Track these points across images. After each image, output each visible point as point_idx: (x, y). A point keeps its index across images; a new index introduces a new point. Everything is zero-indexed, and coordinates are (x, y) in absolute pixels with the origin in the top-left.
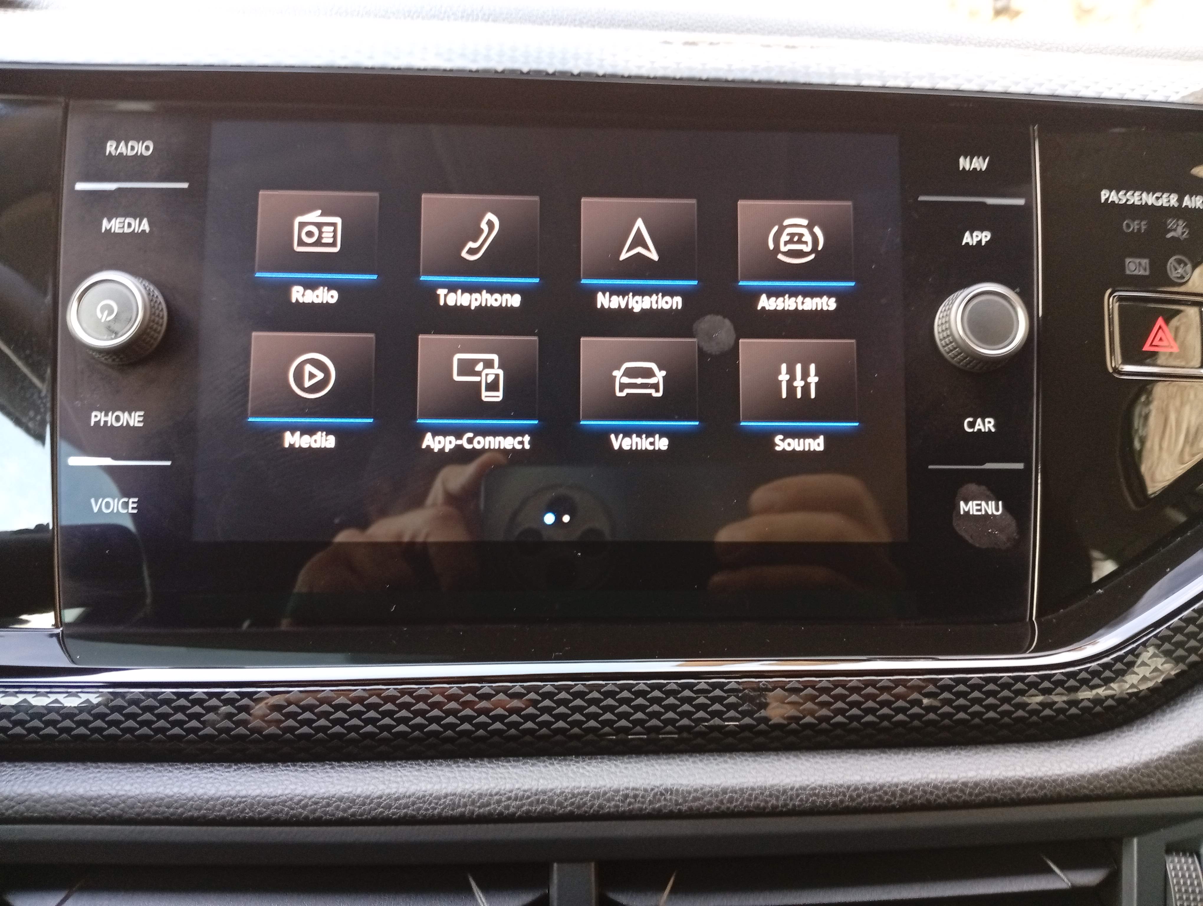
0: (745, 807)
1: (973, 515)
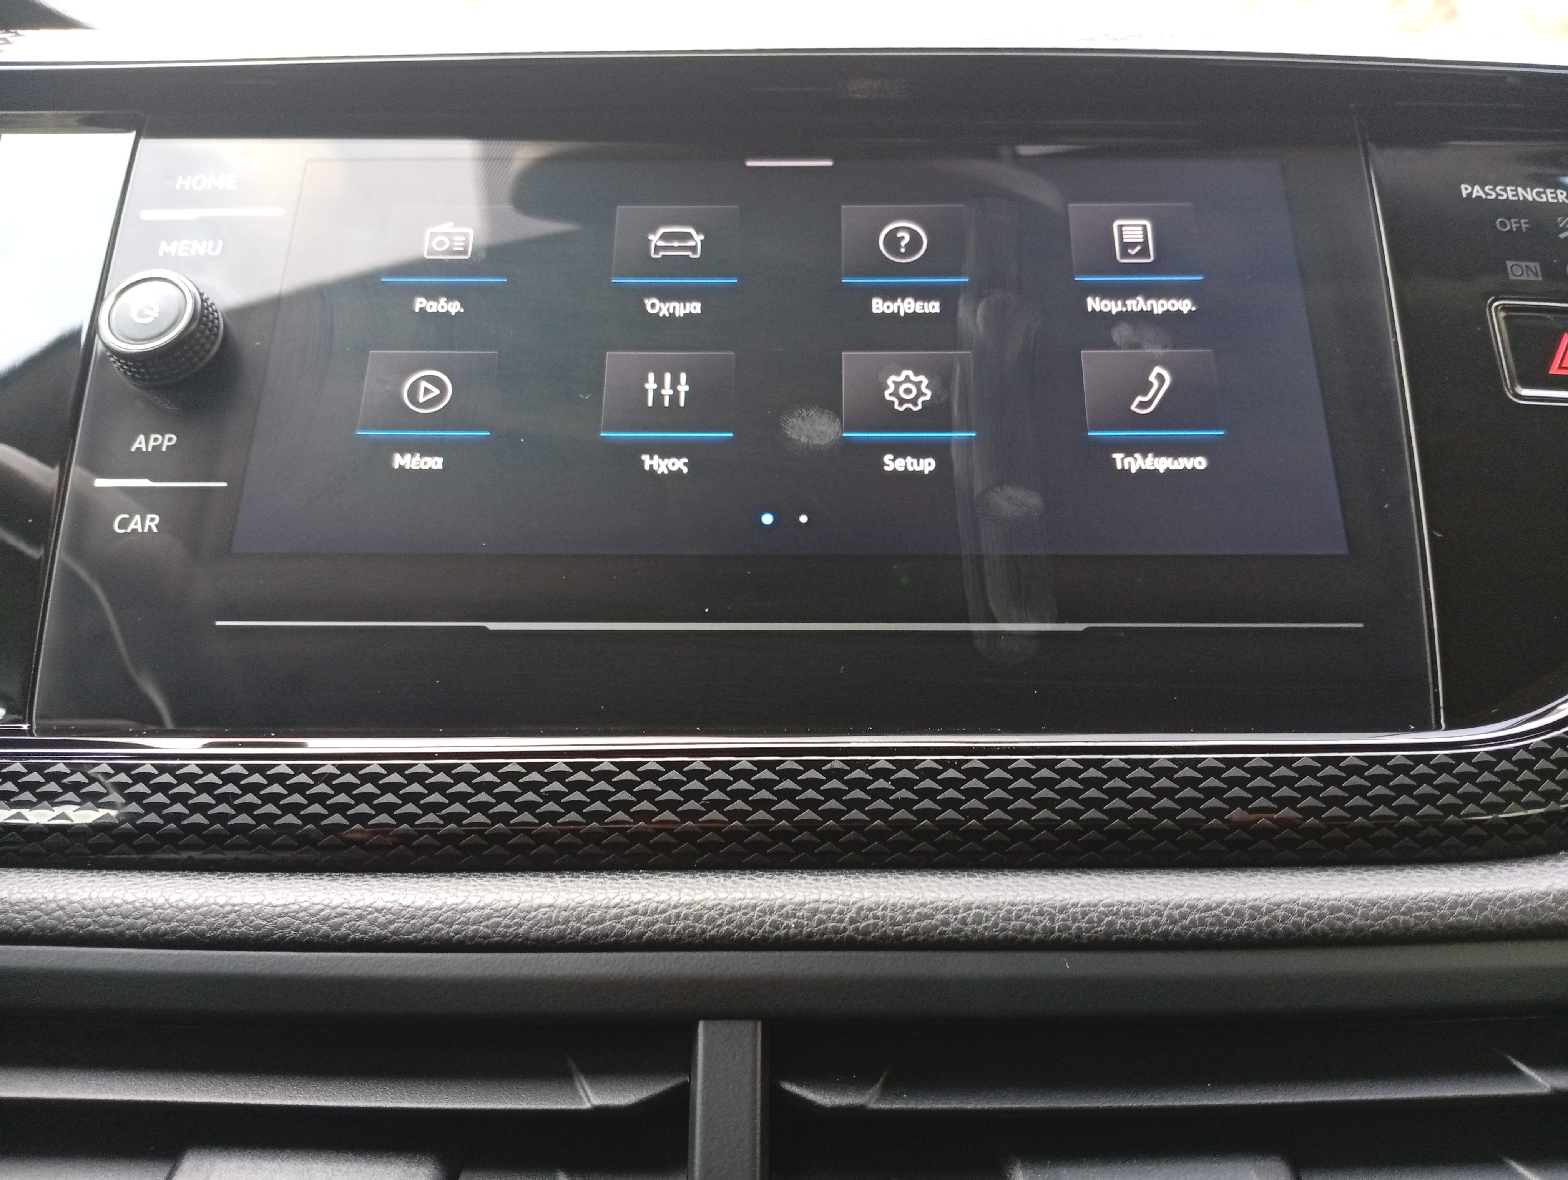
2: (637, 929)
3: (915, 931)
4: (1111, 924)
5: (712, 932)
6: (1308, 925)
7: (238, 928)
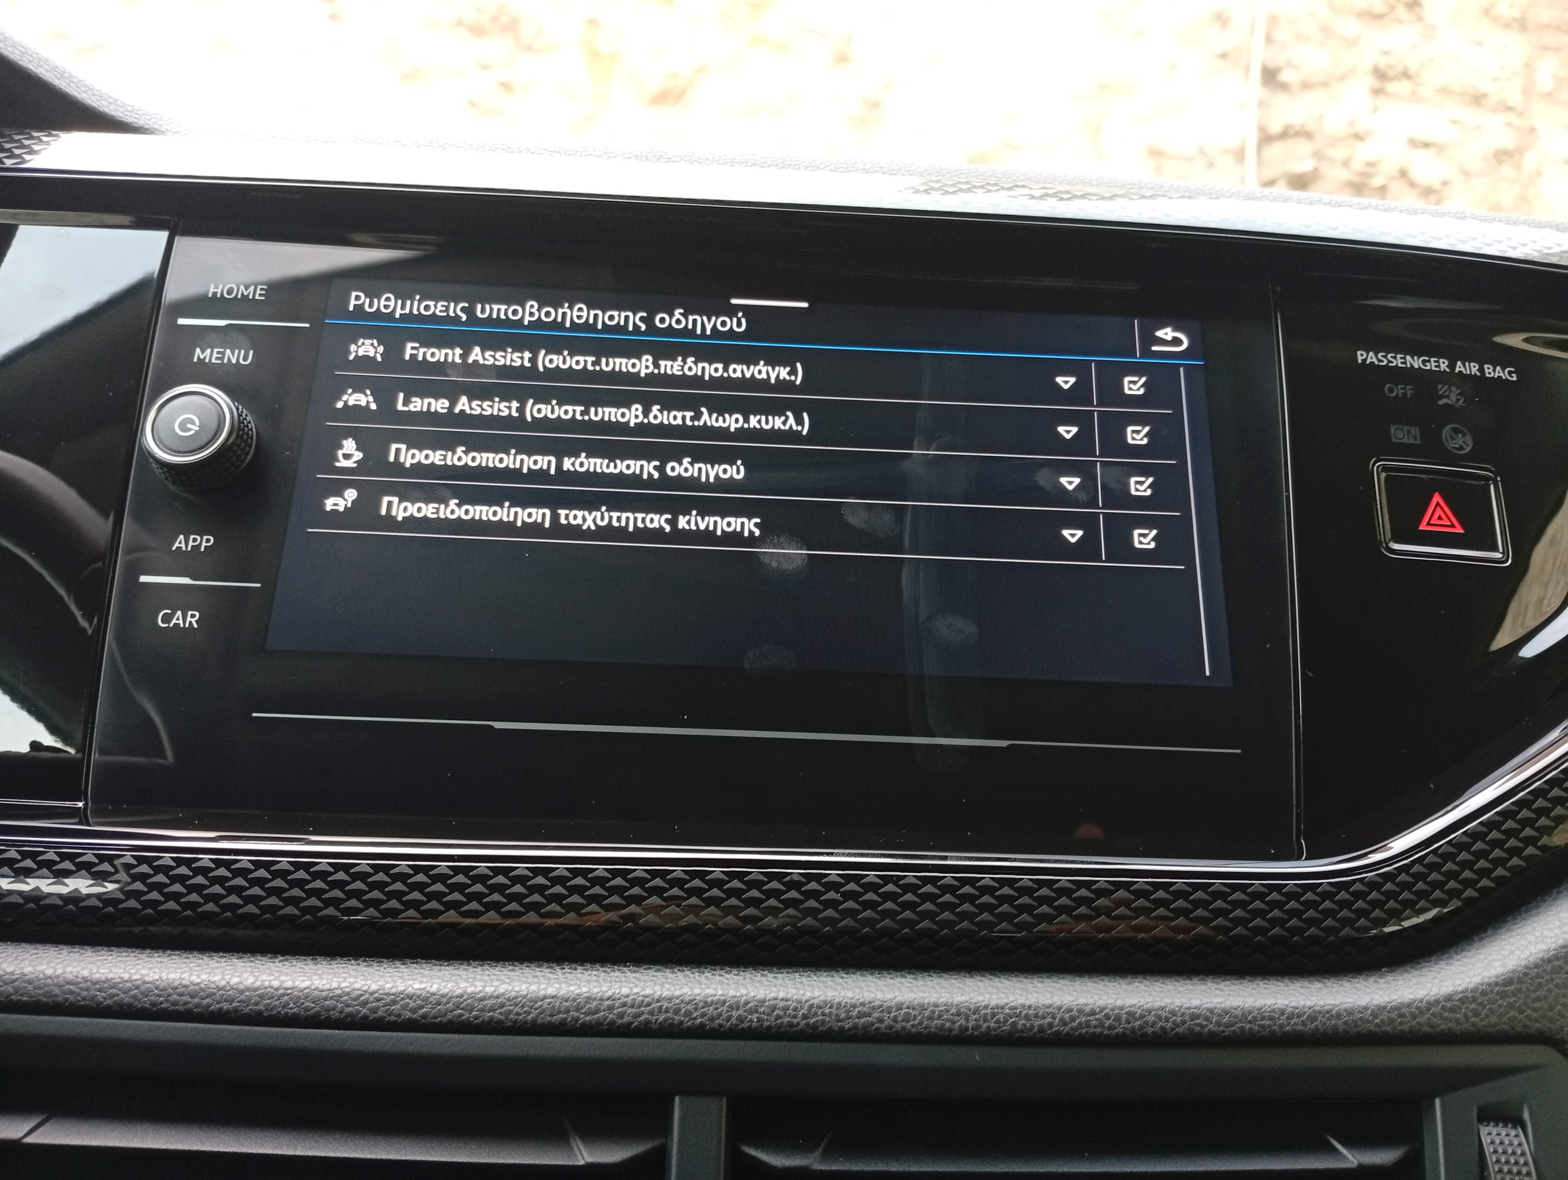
2: (626, 1019)
3: (855, 1027)
4: (1014, 1024)
5: (689, 1024)
6: (1173, 1029)
7: (291, 1009)
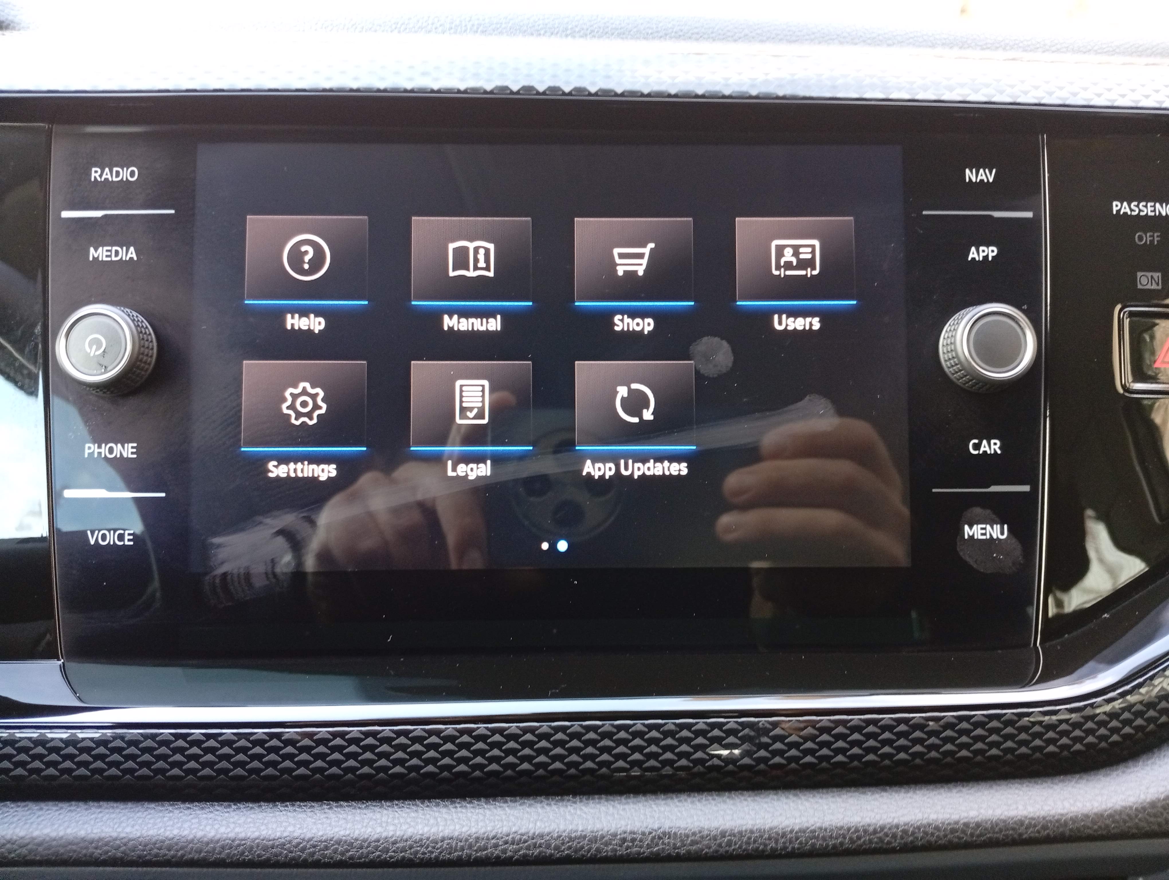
0: (744, 850)
1: (978, 539)
